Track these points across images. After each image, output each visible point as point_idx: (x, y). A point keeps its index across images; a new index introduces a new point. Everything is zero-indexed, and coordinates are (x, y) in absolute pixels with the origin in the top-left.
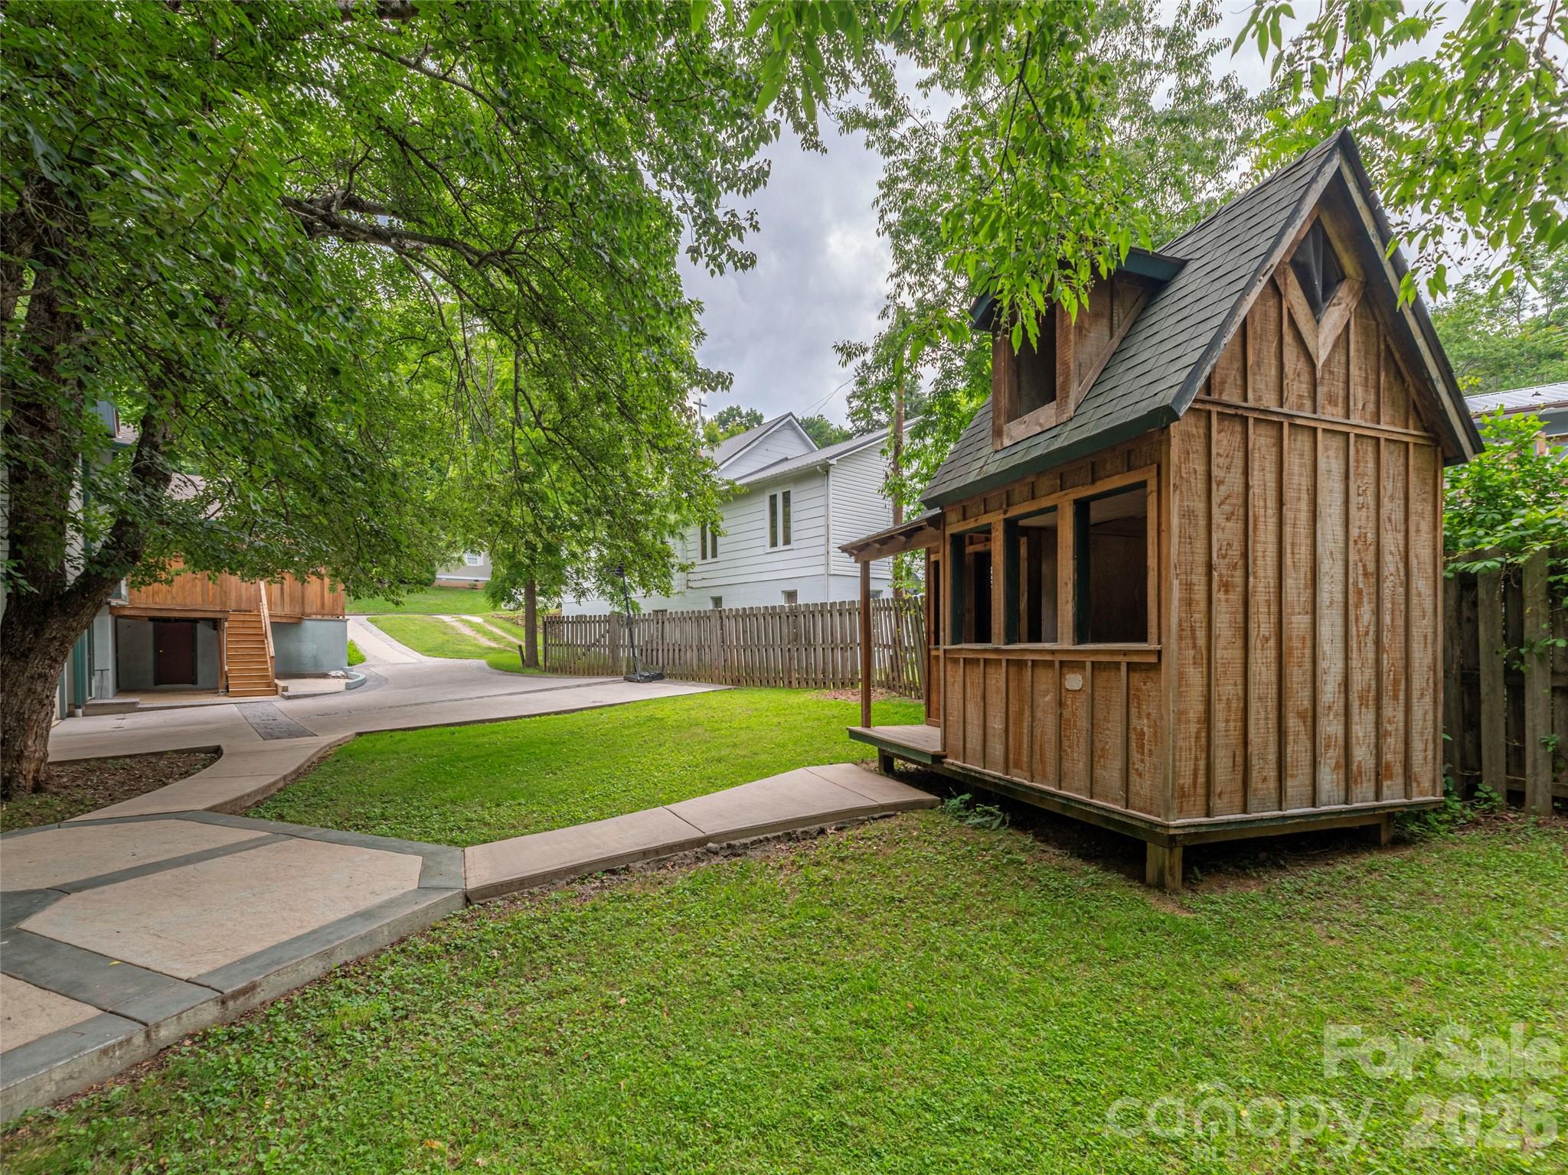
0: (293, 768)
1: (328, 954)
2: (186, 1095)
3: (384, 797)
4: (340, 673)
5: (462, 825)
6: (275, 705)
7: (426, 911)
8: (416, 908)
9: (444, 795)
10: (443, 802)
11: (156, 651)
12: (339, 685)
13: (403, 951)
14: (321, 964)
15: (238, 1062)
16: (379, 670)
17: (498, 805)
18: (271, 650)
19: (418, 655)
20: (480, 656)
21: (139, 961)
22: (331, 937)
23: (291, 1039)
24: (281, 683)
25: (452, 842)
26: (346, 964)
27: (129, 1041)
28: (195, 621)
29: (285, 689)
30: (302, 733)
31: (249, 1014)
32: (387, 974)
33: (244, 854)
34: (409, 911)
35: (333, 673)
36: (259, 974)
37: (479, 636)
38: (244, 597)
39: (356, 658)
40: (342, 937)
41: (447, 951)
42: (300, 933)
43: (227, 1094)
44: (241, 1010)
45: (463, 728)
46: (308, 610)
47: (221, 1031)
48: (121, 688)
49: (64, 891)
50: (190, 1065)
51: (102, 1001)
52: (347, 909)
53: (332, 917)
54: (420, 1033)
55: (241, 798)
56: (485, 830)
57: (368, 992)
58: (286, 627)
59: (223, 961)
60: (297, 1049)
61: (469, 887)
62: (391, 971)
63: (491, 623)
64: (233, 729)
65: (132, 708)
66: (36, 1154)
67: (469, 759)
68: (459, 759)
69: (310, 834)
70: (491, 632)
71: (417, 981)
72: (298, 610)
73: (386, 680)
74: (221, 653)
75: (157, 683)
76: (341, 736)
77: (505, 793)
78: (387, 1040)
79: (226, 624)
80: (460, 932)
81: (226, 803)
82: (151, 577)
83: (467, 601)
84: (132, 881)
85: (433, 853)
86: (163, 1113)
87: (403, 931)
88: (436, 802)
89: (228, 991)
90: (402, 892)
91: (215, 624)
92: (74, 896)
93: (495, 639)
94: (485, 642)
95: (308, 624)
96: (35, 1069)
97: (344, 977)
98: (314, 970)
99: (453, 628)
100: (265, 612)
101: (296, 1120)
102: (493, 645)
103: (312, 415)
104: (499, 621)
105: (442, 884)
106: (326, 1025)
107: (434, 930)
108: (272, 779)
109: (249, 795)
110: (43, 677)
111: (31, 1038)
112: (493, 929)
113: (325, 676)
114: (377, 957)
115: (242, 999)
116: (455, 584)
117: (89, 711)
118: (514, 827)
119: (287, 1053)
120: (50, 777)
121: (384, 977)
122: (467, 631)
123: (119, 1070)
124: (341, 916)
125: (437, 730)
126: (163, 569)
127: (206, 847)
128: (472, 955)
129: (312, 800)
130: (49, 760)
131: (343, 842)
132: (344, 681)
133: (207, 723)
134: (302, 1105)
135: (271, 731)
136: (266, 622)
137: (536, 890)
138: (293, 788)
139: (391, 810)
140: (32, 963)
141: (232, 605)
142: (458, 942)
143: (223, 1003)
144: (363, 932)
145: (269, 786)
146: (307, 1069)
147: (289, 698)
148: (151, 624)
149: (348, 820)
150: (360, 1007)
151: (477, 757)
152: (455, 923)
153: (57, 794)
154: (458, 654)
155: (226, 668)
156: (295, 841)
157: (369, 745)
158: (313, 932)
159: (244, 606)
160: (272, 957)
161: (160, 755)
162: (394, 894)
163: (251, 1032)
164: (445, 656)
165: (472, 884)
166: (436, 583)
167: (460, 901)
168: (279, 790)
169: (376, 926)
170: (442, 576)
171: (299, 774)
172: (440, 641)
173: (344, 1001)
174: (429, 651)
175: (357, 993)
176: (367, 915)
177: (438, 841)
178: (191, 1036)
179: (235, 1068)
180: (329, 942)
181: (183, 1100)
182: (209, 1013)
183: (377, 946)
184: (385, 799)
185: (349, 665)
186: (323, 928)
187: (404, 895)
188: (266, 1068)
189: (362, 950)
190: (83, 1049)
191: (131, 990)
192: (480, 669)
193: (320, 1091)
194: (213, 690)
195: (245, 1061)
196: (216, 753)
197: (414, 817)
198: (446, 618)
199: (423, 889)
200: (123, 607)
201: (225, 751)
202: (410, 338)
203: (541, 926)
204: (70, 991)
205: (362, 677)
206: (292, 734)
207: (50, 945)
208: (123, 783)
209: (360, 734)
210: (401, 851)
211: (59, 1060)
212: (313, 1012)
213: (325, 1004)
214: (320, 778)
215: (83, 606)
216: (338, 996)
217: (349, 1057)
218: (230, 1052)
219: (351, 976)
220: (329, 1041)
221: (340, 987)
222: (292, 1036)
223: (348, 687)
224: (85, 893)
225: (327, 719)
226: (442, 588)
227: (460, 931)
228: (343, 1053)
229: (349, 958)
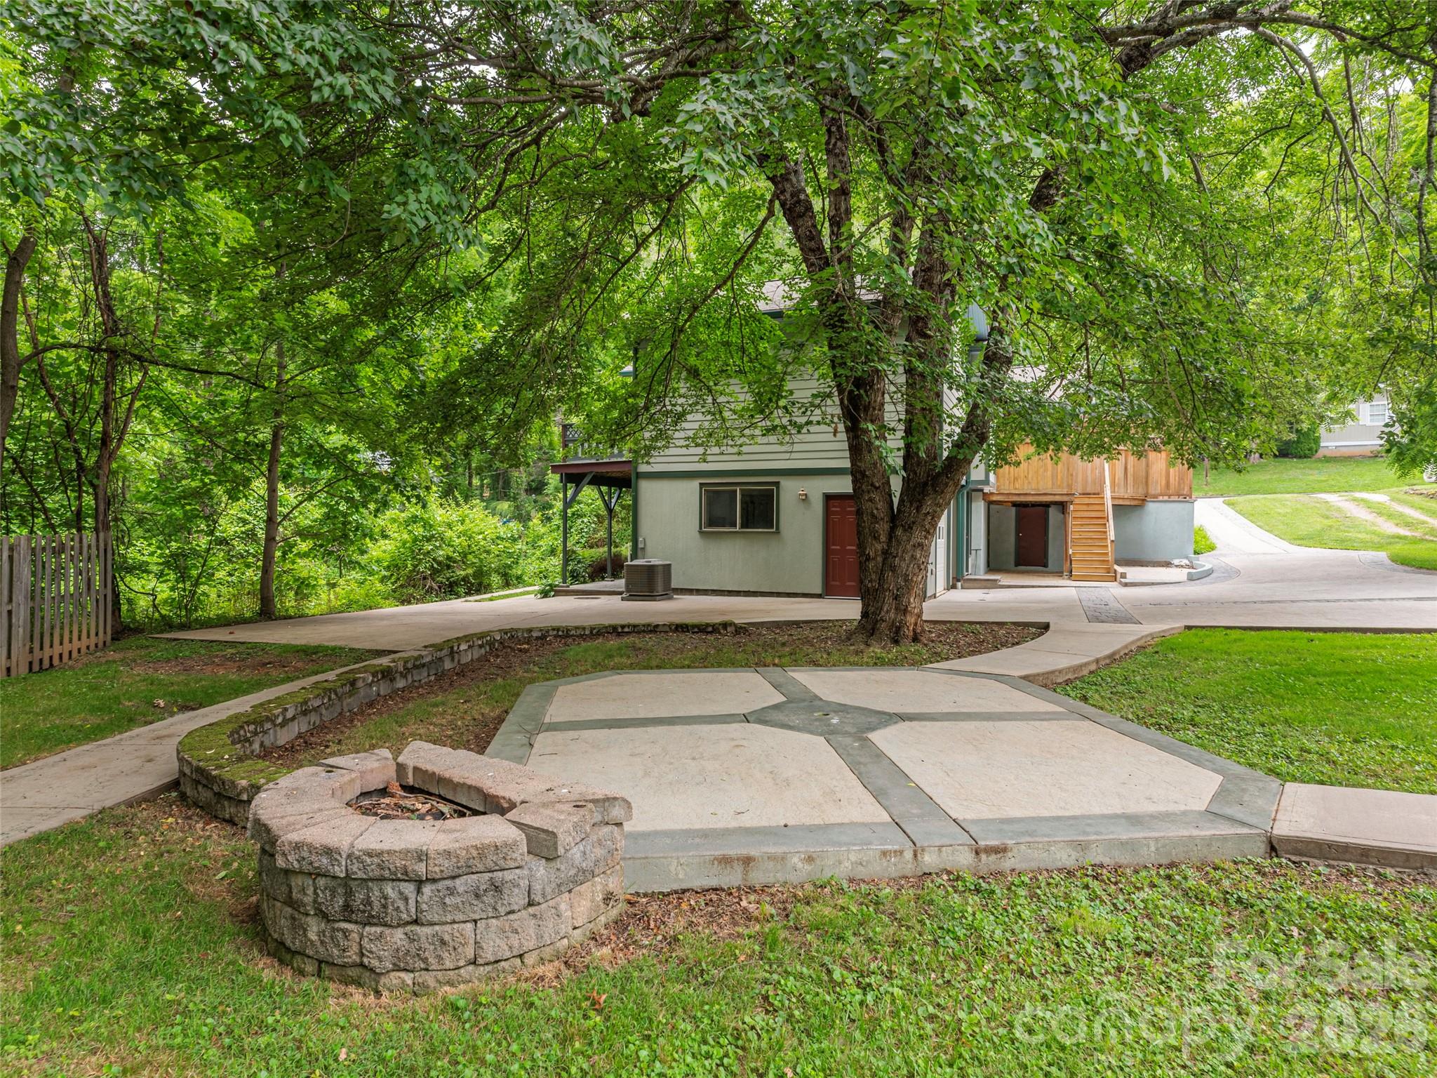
0: (1108, 652)
1: (1082, 846)
2: (928, 922)
3: (1199, 700)
4: (1185, 562)
5: (1294, 754)
6: (1111, 591)
7: (1209, 841)
8: (1195, 832)
9: (1276, 712)
10: (1274, 721)
11: (1017, 534)
12: (1181, 574)
13: (1169, 877)
14: (1074, 855)
15: (974, 914)
16: (1232, 561)
17: (1356, 741)
18: (1112, 535)
19: (1285, 544)
20: (1378, 547)
21: (927, 790)
22: (1088, 829)
23: (1023, 916)
24: (1120, 569)
25: (1272, 771)
26: (1102, 866)
27: (901, 852)
28: (1047, 505)
29: (1123, 575)
30: (1129, 620)
31: (998, 874)
32: (1143, 895)
33: (1037, 723)
34: (1186, 833)
35: (1176, 562)
36: (1011, 838)
37: (1380, 520)
38: (1090, 479)
39: (1203, 546)
40: (1101, 833)
41: (1226, 900)
42: (1061, 813)
43: (957, 939)
44: (993, 867)
45: (1329, 635)
46: (1152, 491)
47: (970, 879)
48: (991, 567)
49: (903, 717)
50: (938, 895)
51: (895, 812)
52: (1114, 806)
53: (1097, 810)
54: (1162, 982)
55: (1053, 672)
56: (1327, 768)
57: (1114, 905)
58: (1127, 509)
59: (987, 814)
60: (1027, 929)
61: (1275, 832)
62: (1147, 893)
63: (1400, 501)
64: (1065, 609)
65: (994, 585)
66: (827, 911)
67: (1325, 675)
68: (1310, 672)
69: (1103, 721)
70: (1401, 515)
71: (1176, 920)
72: (1140, 493)
73: (1238, 572)
74: (1066, 536)
75: (1016, 565)
76: (1165, 627)
77: (1372, 727)
78: (1120, 969)
79: (1072, 507)
80: (1250, 884)
81: (1038, 675)
82: (1004, 459)
83: (1368, 473)
84: (946, 723)
85: (1237, 777)
86: (908, 928)
87: (1176, 855)
88: (1263, 719)
89: (982, 843)
90: (1183, 808)
91: (1062, 506)
92: (907, 723)
93: (1408, 525)
94: (1390, 528)
95: (1151, 507)
96: (840, 845)
97: (1095, 878)
98: (1066, 858)
99: (1339, 510)
100: (1108, 493)
101: (1004, 1000)
102: (1403, 532)
103: (1112, 247)
104: (1416, 498)
105: (1240, 816)
106: (1061, 919)
107: (1216, 869)
108: (1085, 660)
109: (1060, 671)
110: (920, 545)
111: (846, 821)
112: (1300, 898)
113: (1168, 564)
114: (1136, 872)
115: (993, 857)
116: (1347, 452)
117: (966, 585)
118: (1376, 775)
119: (1016, 928)
120: (923, 631)
121: (1138, 897)
122: (1362, 514)
123: (893, 876)
124: (1106, 812)
125: (1289, 634)
126: (1013, 452)
127: (1009, 709)
128: (1258, 920)
129: (1120, 688)
130: (924, 618)
131: (1134, 737)
132: (1186, 571)
133: (1047, 602)
134: (1013, 988)
135: (1098, 615)
136: (1109, 503)
137: (1390, 872)
138: (1103, 673)
139: (1203, 716)
140: (865, 765)
141: (1078, 489)
142: (1245, 895)
143: (977, 853)
144: (1124, 837)
145: (1081, 666)
146: (1028, 952)
147: (1126, 585)
148: (1014, 509)
149: (1151, 716)
150: (1100, 918)
151: (1338, 673)
152: (1248, 871)
153: (926, 645)
154: (1344, 544)
155: (1070, 552)
156: (1087, 723)
157: (1196, 640)
158: (1074, 818)
159: (1089, 490)
160: (1030, 826)
161: (1001, 624)
162: (1172, 808)
163: (993, 892)
164: (1323, 544)
165: (1283, 828)
166: (1321, 453)
167: (1262, 847)
168: (1091, 672)
169: (1141, 835)
170: (1331, 441)
171: (1113, 659)
172: (1319, 527)
173: (1085, 903)
174: (1301, 540)
175: (1102, 901)
176: (1134, 820)
177: (1252, 765)
178: (949, 873)
179: (970, 918)
180: (1085, 833)
181: (925, 924)
182: (963, 859)
183: (1141, 861)
184: (1200, 703)
185: (1195, 553)
186: (1083, 817)
187: (1184, 813)
188: (993, 932)
189: (1124, 859)
190: (870, 843)
191: (915, 811)
192: (1376, 564)
193: (1034, 983)
194: (1059, 573)
195: (979, 916)
196: (1046, 627)
197: (1230, 730)
198: (1332, 498)
199: (1211, 814)
200: (992, 494)
201: (1052, 627)
202: (1268, 132)
203: (1385, 926)
204: (878, 795)
205: (1208, 566)
206: (1117, 619)
207: (879, 755)
208: (970, 645)
209: (1189, 628)
210: (1198, 763)
211: (855, 845)
212: (1053, 900)
213: (1066, 896)
214: (1133, 667)
215: (947, 485)
216: (1082, 895)
217: (1072, 965)
218: (971, 901)
219: (1103, 881)
220: (1058, 936)
221: (1087, 887)
222: (1026, 914)
223: (1191, 578)
224: (914, 723)
225: (1159, 609)
226: (1328, 460)
227: (1252, 886)
228: (1068, 958)
229: (1106, 861)
